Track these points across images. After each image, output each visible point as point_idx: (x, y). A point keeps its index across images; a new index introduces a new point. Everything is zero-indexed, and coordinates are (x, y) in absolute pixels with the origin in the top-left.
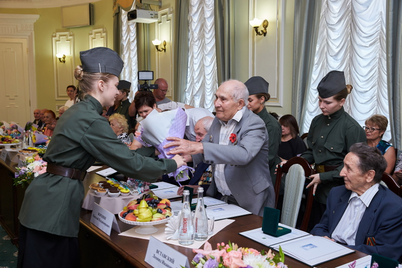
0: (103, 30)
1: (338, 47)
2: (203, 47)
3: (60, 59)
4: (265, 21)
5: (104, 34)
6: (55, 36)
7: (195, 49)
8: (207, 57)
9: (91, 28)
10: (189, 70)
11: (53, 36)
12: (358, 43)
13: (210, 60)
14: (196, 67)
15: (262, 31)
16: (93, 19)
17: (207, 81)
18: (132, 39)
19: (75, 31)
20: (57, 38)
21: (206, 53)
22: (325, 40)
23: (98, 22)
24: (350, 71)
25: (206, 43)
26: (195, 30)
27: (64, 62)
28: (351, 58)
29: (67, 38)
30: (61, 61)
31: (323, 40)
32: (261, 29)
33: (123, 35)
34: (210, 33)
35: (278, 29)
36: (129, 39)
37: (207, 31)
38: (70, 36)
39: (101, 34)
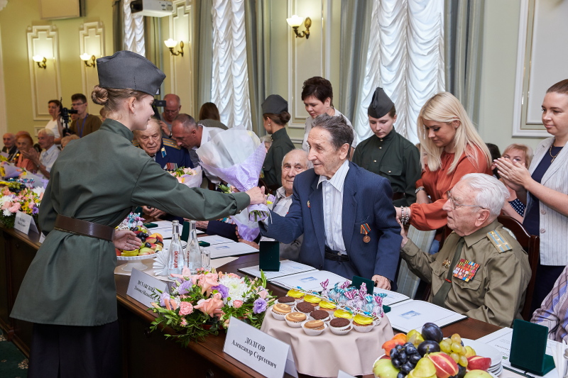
0: (99, 24)
1: (392, 55)
2: (231, 51)
3: (38, 63)
4: (307, 19)
5: (100, 30)
6: (31, 31)
7: (221, 53)
8: (236, 64)
9: (82, 20)
10: (213, 80)
11: (27, 31)
12: (415, 51)
13: (240, 68)
14: (222, 77)
15: (303, 32)
16: (85, 9)
17: (236, 95)
18: (138, 38)
19: (59, 25)
20: (34, 34)
21: (234, 59)
22: (378, 45)
23: (92, 12)
24: (406, 85)
25: (235, 45)
26: (220, 27)
27: (45, 67)
28: (407, 70)
29: (48, 33)
30: (40, 66)
31: (376, 45)
32: (302, 29)
33: (126, 32)
34: (240, 33)
35: (323, 30)
36: (135, 38)
37: (236, 30)
38: (53, 30)
39: (96, 30)
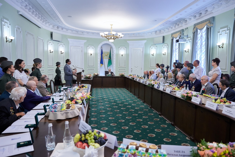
2: (201, 51)
3: (152, 54)
4: (222, 43)
6: (151, 47)
7: (198, 52)
9: (163, 44)
13: (203, 56)
15: (221, 47)
16: (164, 41)
18: (177, 48)
19: (157, 45)
21: (202, 53)
23: (166, 42)
26: (199, 45)
29: (155, 47)
33: (174, 47)
37: (203, 46)
39: (166, 46)
